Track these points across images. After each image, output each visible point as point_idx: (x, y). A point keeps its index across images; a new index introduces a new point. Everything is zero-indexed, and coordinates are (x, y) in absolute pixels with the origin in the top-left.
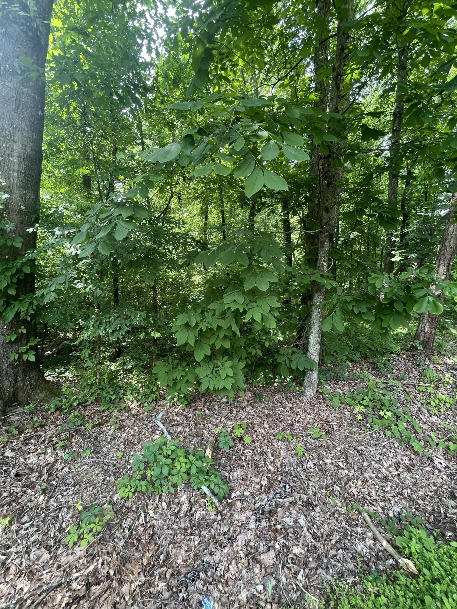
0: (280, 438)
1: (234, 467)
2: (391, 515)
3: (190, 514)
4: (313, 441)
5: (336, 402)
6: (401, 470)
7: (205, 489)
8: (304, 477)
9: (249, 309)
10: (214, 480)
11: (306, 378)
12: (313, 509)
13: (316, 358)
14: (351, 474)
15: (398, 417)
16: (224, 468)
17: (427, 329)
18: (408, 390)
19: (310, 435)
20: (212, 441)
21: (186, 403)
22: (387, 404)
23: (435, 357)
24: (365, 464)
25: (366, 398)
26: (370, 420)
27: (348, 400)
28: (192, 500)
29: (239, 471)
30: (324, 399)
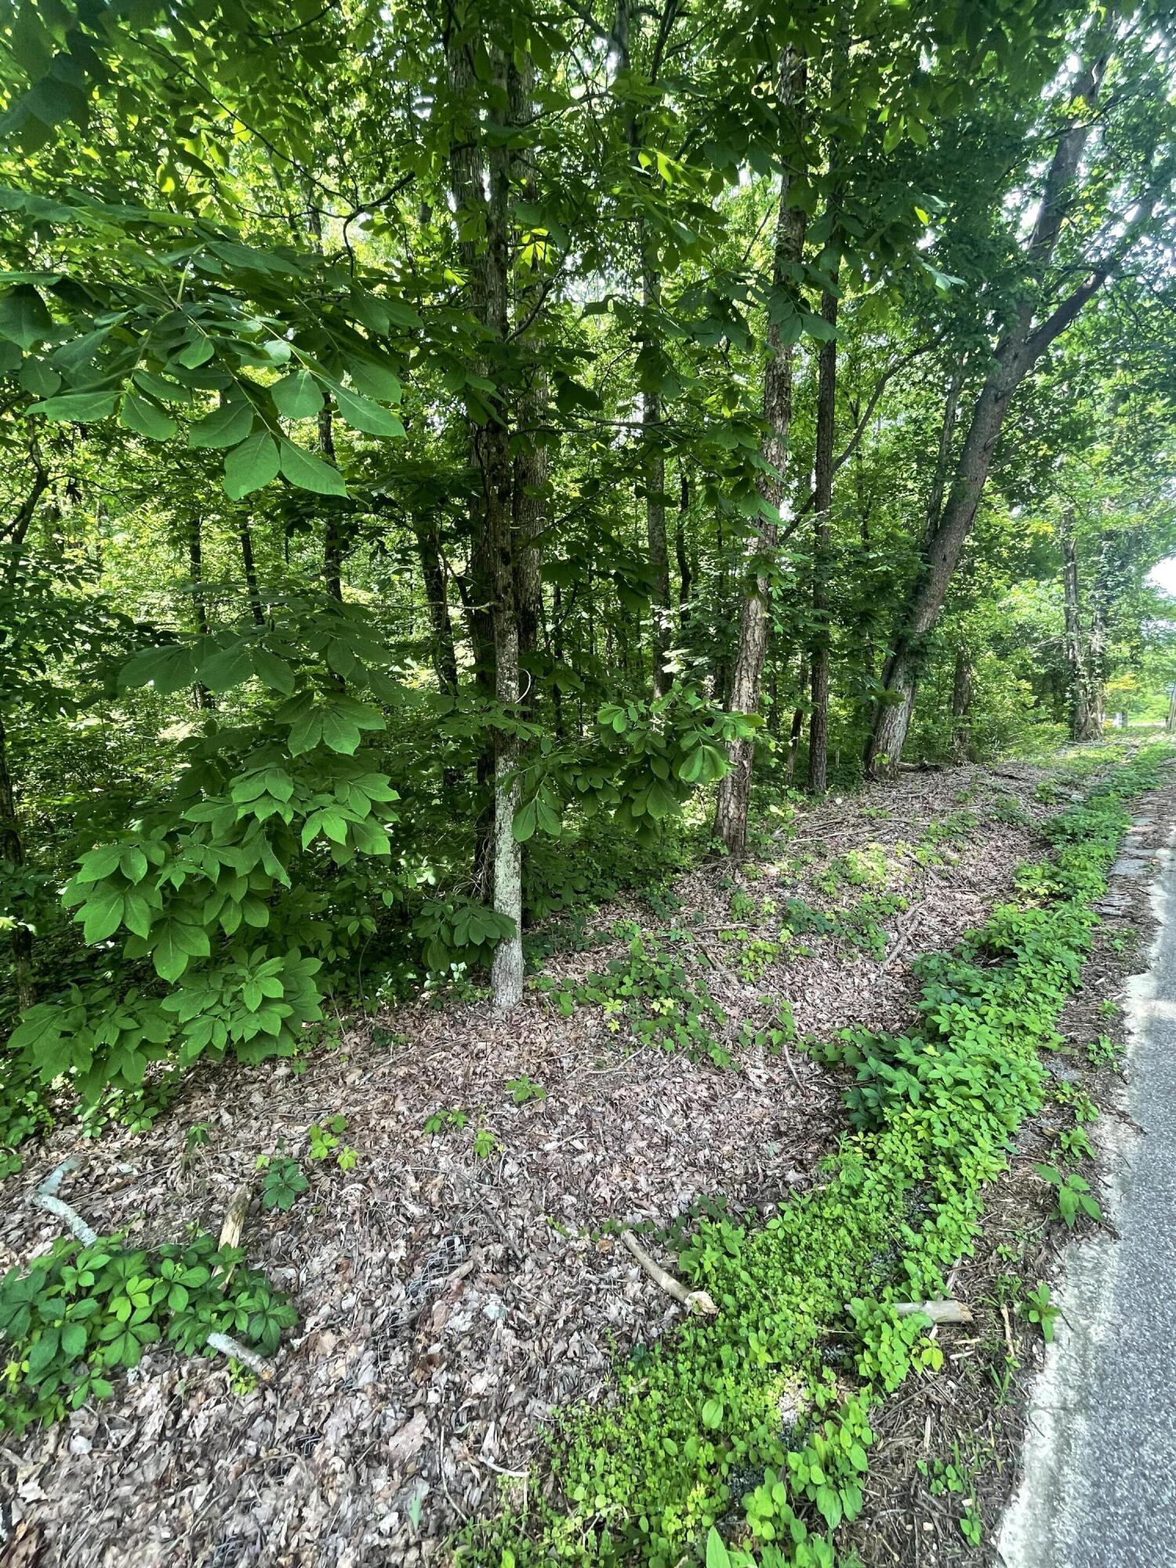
0: (437, 1126)
1: (312, 1247)
2: (675, 1214)
3: (174, 1431)
4: (515, 1110)
5: (567, 1003)
6: (694, 1114)
7: (219, 1341)
8: (495, 1204)
9: (309, 814)
10: (250, 1303)
11: (496, 964)
12: (518, 1268)
13: (515, 911)
14: (599, 1159)
15: (687, 1006)
16: (284, 1258)
17: (732, 811)
18: (704, 944)
19: (509, 1099)
20: (242, 1197)
21: (154, 1111)
22: (665, 983)
23: (750, 866)
24: (628, 1125)
25: (626, 979)
26: (635, 1027)
27: (592, 993)
28: (179, 1391)
29: (325, 1251)
30: (541, 1004)
